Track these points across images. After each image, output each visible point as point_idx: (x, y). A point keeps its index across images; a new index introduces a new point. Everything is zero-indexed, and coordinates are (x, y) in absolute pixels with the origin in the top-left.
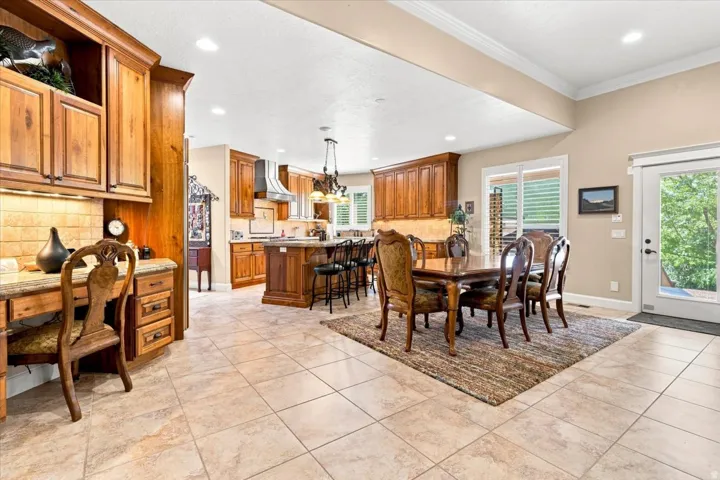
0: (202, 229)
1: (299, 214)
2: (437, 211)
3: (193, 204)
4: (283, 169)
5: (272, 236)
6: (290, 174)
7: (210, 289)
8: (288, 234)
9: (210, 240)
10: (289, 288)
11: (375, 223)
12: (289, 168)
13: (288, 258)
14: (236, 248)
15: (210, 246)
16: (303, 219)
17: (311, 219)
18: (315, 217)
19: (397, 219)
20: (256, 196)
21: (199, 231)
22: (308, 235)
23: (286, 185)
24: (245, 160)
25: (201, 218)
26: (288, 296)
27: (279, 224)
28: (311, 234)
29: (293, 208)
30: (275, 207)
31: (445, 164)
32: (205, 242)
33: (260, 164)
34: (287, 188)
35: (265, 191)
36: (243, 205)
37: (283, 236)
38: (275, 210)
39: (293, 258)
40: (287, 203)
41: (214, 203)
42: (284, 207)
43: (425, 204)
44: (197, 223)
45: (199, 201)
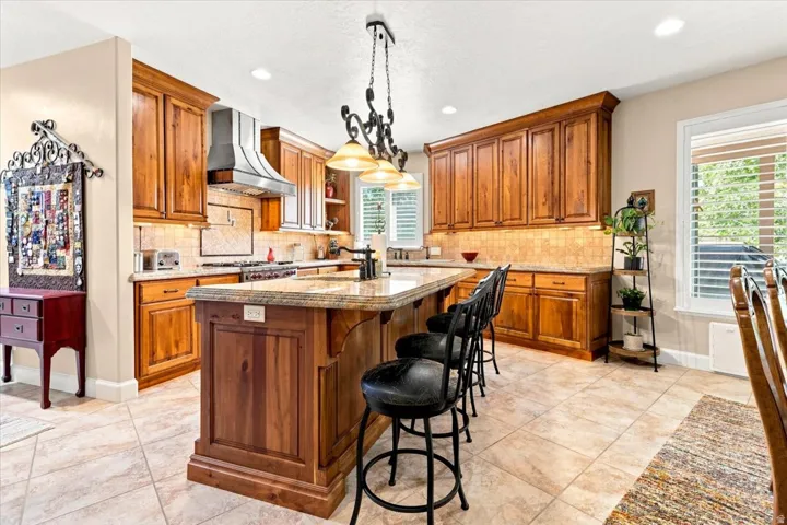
0: (66, 246)
1: (300, 220)
2: (571, 210)
3: (47, 187)
4: (270, 135)
5: (248, 260)
6: (283, 146)
7: (81, 394)
8: (279, 257)
9: (84, 274)
10: (272, 440)
11: (430, 237)
12: (281, 133)
13: (270, 341)
14: (147, 293)
15: (84, 287)
16: (307, 228)
17: (321, 230)
18: (327, 227)
19: (478, 228)
20: (212, 178)
21: (60, 253)
22: (316, 257)
23: (277, 164)
24: (184, 98)
25: (64, 219)
26: (267, 467)
27: (262, 237)
28: (321, 255)
29: (290, 208)
30: (257, 206)
31: (593, 118)
32: (74, 279)
33: (223, 117)
34: (278, 170)
35: (230, 169)
36: (178, 196)
37: (270, 260)
38: (256, 213)
39: (285, 344)
40: (279, 199)
41: (93, 184)
42: (273, 205)
43: (541, 199)
44: (55, 234)
45: (58, 180)
